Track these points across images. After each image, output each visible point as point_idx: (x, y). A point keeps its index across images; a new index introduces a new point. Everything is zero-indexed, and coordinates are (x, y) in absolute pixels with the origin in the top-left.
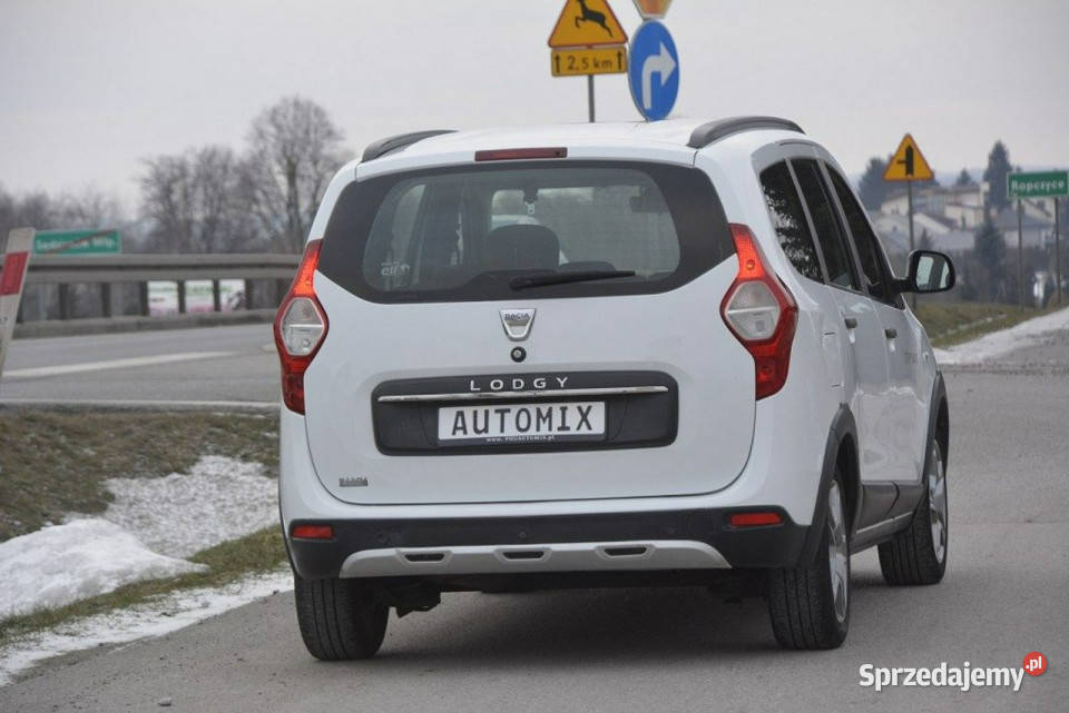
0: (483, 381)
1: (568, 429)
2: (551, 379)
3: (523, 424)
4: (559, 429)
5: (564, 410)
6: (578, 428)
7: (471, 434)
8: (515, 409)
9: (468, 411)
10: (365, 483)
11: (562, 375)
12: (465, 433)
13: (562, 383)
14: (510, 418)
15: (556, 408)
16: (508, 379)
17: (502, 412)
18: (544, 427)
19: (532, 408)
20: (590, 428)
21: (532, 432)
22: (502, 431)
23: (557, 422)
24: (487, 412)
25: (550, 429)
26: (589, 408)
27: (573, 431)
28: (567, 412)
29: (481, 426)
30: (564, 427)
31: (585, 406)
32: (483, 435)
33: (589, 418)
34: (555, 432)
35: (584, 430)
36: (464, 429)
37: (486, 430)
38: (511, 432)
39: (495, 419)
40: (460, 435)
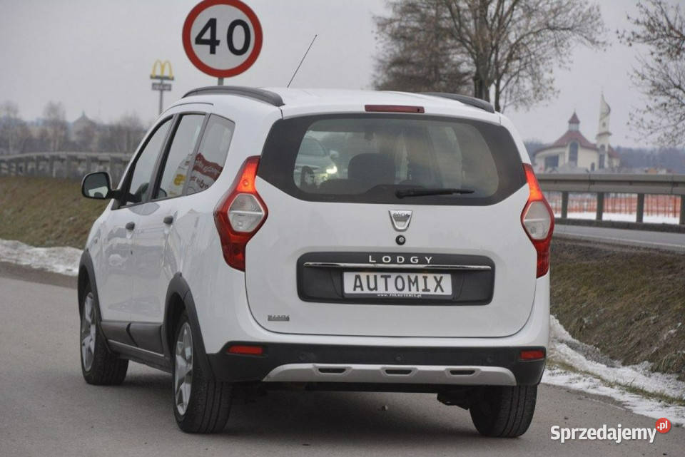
0: (378, 256)
1: (429, 290)
2: (422, 257)
3: (400, 286)
4: (423, 290)
5: (425, 278)
6: (435, 291)
7: (366, 291)
8: (394, 276)
9: (363, 276)
10: (287, 319)
11: (429, 255)
12: (362, 290)
13: (429, 260)
14: (391, 281)
15: (420, 276)
16: (394, 255)
17: (386, 277)
18: (414, 288)
19: (405, 276)
20: (442, 291)
21: (406, 292)
22: (387, 289)
23: (421, 286)
24: (375, 277)
25: (418, 290)
26: (441, 278)
27: (432, 292)
28: (427, 280)
29: (372, 286)
30: (426, 290)
31: (438, 276)
32: (374, 292)
33: (441, 284)
34: (421, 292)
35: (439, 292)
36: (361, 286)
37: (376, 288)
38: (392, 291)
39: (381, 282)
40: (358, 291)
